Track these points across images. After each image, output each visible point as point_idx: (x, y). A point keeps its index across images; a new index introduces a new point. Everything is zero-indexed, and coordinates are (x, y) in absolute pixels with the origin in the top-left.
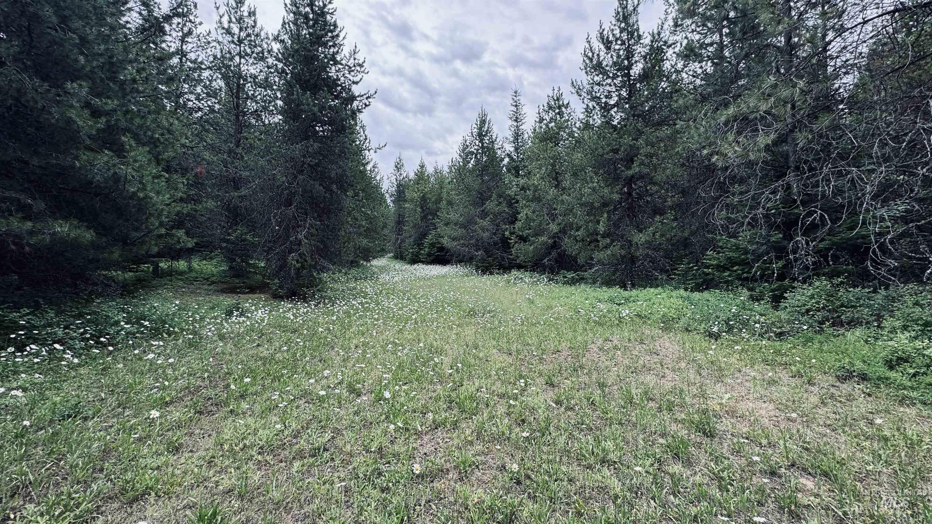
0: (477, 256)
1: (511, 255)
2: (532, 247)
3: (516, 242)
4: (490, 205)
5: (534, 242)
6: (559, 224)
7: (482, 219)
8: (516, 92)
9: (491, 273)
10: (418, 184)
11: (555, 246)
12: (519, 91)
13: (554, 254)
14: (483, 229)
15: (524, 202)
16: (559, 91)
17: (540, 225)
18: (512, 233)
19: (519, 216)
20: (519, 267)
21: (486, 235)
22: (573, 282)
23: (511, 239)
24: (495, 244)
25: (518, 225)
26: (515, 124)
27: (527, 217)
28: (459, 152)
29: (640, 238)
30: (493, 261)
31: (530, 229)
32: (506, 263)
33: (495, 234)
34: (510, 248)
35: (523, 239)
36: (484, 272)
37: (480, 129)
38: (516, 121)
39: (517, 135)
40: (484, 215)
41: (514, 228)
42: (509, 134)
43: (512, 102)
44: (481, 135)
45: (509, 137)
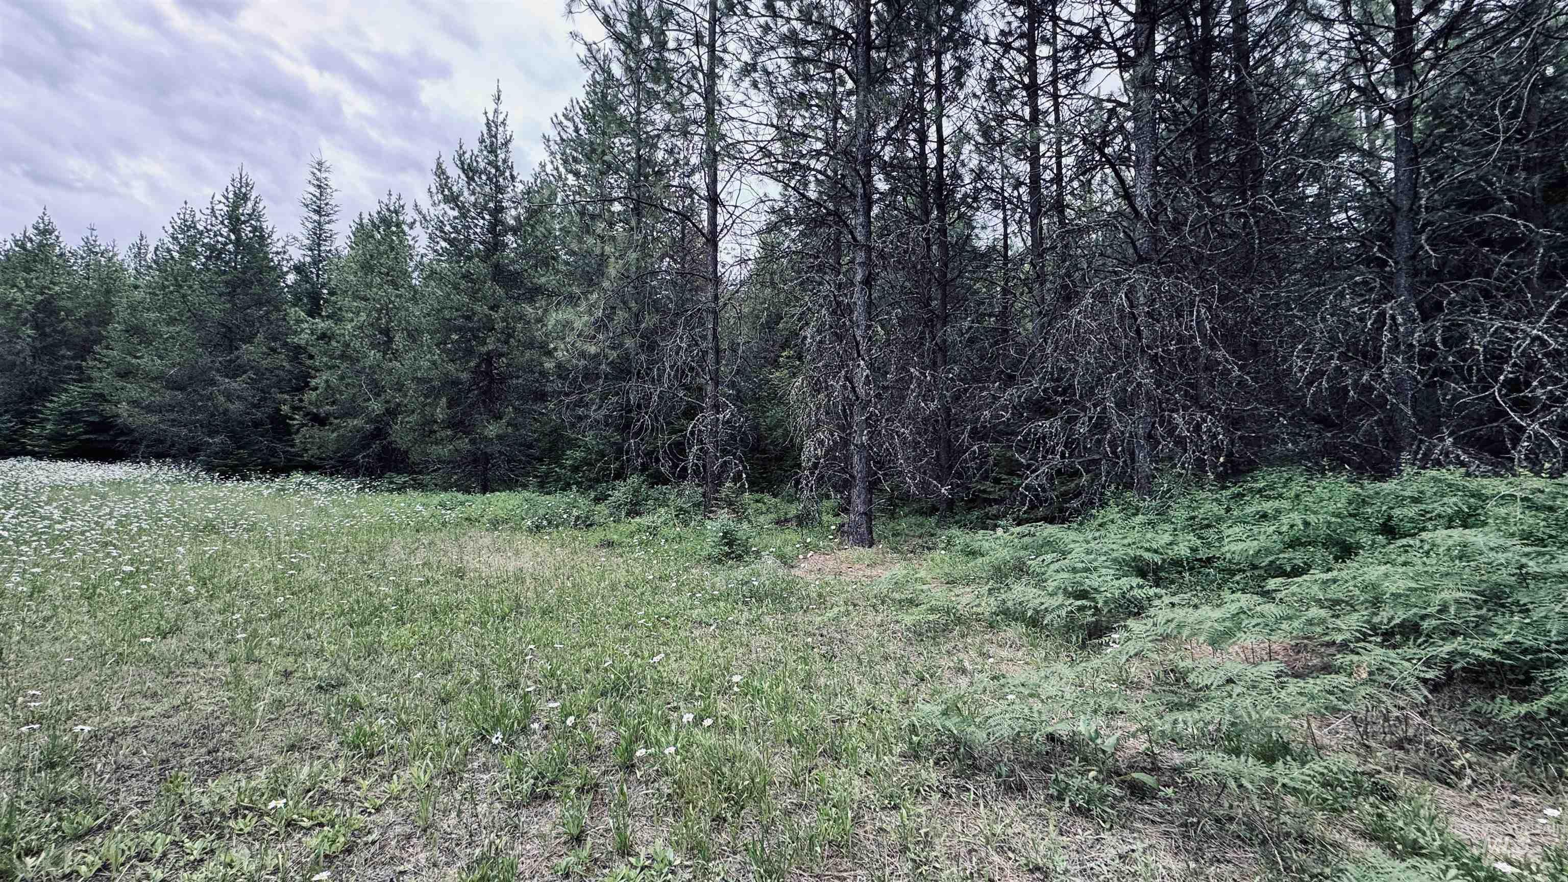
0: (209, 444)
1: (292, 446)
2: (335, 434)
3: (303, 425)
4: (248, 352)
5: (339, 427)
6: (387, 402)
7: (227, 376)
8: (320, 164)
9: (244, 478)
10: (28, 270)
11: (379, 433)
12: (327, 164)
13: (376, 446)
14: (229, 397)
15: (325, 359)
16: (399, 199)
17: (353, 399)
18: (294, 409)
19: (313, 383)
20: (308, 468)
21: (235, 407)
22: (401, 489)
23: (294, 419)
24: (257, 424)
25: (309, 396)
26: (316, 217)
27: (329, 386)
28: (171, 231)
29: (492, 430)
30: (250, 455)
31: (333, 403)
32: (282, 461)
33: (256, 406)
34: (290, 434)
35: (320, 421)
36: (226, 475)
37: (235, 207)
38: (318, 212)
39: (318, 237)
40: (234, 370)
41: (301, 400)
42: (302, 234)
43: (310, 177)
44: (234, 221)
45: (300, 237)
